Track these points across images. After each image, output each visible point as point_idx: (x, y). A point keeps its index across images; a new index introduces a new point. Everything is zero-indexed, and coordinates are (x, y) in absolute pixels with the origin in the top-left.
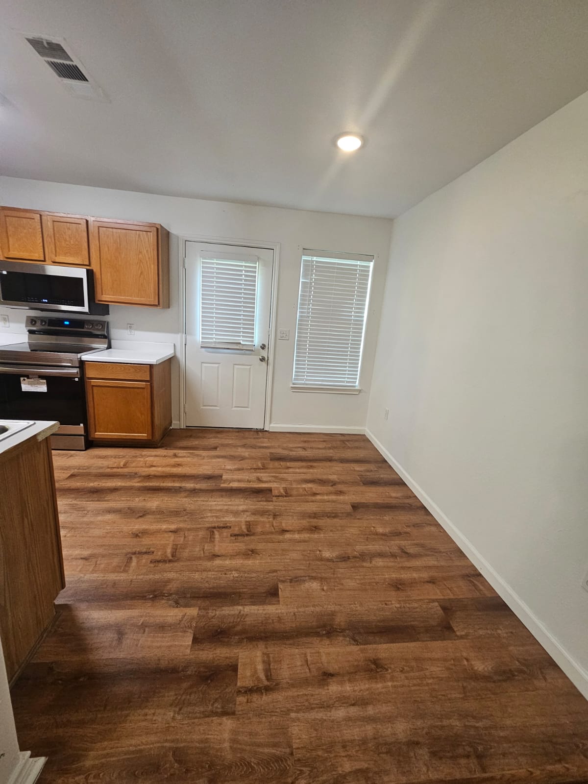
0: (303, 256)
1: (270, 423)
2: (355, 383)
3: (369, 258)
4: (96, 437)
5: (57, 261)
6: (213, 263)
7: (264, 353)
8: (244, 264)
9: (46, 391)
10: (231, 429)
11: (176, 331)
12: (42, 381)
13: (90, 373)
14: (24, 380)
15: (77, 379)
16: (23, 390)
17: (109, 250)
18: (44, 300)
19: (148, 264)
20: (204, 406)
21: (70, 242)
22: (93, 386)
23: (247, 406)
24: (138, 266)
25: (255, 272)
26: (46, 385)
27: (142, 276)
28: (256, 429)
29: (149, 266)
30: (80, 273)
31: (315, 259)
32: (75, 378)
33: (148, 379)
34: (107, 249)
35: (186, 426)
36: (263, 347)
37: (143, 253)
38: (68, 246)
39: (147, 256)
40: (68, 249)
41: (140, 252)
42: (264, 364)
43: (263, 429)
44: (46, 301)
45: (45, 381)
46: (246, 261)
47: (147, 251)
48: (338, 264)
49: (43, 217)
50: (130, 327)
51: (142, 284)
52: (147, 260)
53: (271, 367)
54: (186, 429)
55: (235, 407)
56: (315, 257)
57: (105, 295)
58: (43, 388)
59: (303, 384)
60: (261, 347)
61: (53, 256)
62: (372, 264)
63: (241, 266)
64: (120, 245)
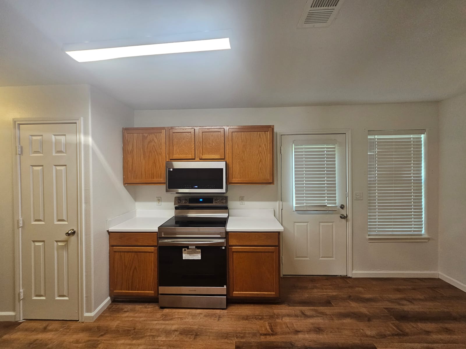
0: (368, 136)
1: (353, 270)
2: (422, 232)
3: (422, 132)
4: (234, 295)
5: (203, 158)
6: (302, 148)
7: (343, 212)
8: (325, 146)
9: (200, 259)
10: (319, 276)
11: (276, 200)
12: (198, 250)
13: (232, 242)
14: (185, 250)
15: (223, 248)
16: (183, 259)
17: (238, 147)
18: (195, 187)
19: (266, 153)
20: (297, 257)
21: (212, 144)
22: (234, 252)
23: (332, 256)
24: (258, 156)
25: (334, 151)
26: (200, 254)
27: (261, 163)
28: (341, 275)
29: (266, 155)
30: (221, 165)
31: (376, 137)
32: (222, 247)
33: (277, 244)
34: (237, 146)
35: (283, 275)
36: (342, 207)
37: (262, 147)
38: (211, 147)
39: (265, 148)
40: (211, 149)
41: (260, 146)
42: (344, 221)
43: (347, 275)
44: (197, 187)
45: (200, 250)
46: (327, 144)
47: (265, 145)
48: (395, 139)
49: (195, 130)
50: (242, 199)
51: (261, 168)
52: (265, 150)
53: (350, 223)
54: (283, 277)
55: (322, 257)
56: (376, 136)
57: (234, 178)
58: (198, 257)
59: (376, 235)
60: (341, 207)
61: (201, 155)
62: (422, 136)
63: (324, 148)
64: (246, 143)
